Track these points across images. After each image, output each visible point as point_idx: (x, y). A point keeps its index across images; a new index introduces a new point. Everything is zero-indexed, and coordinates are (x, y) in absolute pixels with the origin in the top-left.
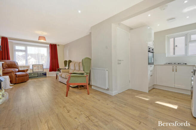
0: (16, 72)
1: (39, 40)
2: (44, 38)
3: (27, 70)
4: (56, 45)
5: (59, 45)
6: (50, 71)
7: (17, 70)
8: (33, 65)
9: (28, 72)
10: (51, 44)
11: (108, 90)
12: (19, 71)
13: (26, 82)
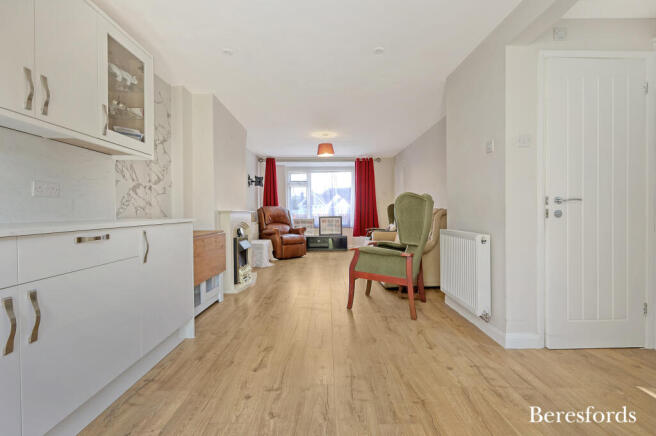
0: (284, 233)
1: (318, 153)
2: (328, 147)
3: (304, 229)
4: (371, 159)
5: (379, 160)
6: (355, 235)
7: (288, 228)
8: (320, 218)
9: (307, 234)
10: (358, 159)
11: (485, 318)
12: (291, 232)
13: (300, 257)
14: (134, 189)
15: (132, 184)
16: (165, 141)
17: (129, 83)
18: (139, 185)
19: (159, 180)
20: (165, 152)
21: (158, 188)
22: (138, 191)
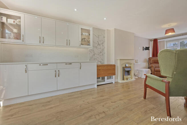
14: (94, 55)
15: (93, 54)
16: (103, 43)
17: (86, 35)
18: (95, 54)
19: (101, 52)
20: (103, 46)
21: (101, 54)
22: (95, 55)
